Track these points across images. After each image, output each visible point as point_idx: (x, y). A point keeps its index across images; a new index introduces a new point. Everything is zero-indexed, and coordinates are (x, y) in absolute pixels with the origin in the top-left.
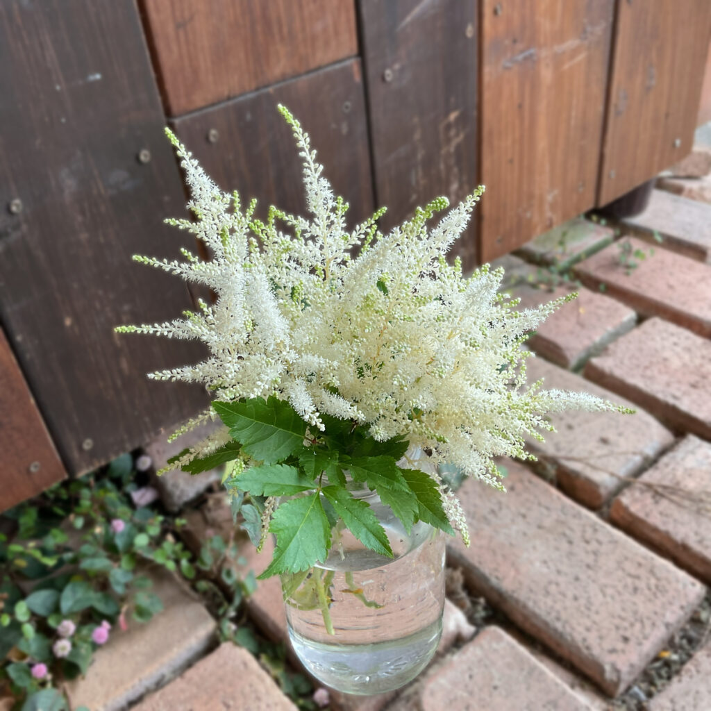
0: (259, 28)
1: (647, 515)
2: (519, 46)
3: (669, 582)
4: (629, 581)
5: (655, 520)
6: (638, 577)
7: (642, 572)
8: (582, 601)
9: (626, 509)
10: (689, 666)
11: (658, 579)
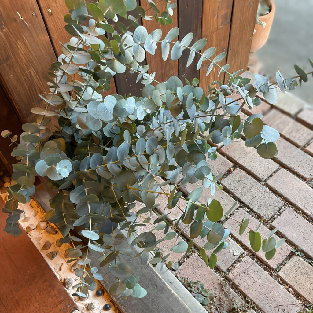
0: (163, 76)
1: (226, 152)
2: (207, 64)
3: (227, 163)
4: (221, 163)
5: (227, 153)
6: (222, 162)
7: (223, 162)
8: (212, 166)
9: (222, 151)
10: (228, 176)
11: (225, 163)
